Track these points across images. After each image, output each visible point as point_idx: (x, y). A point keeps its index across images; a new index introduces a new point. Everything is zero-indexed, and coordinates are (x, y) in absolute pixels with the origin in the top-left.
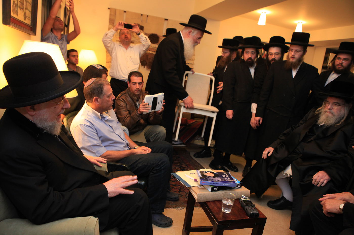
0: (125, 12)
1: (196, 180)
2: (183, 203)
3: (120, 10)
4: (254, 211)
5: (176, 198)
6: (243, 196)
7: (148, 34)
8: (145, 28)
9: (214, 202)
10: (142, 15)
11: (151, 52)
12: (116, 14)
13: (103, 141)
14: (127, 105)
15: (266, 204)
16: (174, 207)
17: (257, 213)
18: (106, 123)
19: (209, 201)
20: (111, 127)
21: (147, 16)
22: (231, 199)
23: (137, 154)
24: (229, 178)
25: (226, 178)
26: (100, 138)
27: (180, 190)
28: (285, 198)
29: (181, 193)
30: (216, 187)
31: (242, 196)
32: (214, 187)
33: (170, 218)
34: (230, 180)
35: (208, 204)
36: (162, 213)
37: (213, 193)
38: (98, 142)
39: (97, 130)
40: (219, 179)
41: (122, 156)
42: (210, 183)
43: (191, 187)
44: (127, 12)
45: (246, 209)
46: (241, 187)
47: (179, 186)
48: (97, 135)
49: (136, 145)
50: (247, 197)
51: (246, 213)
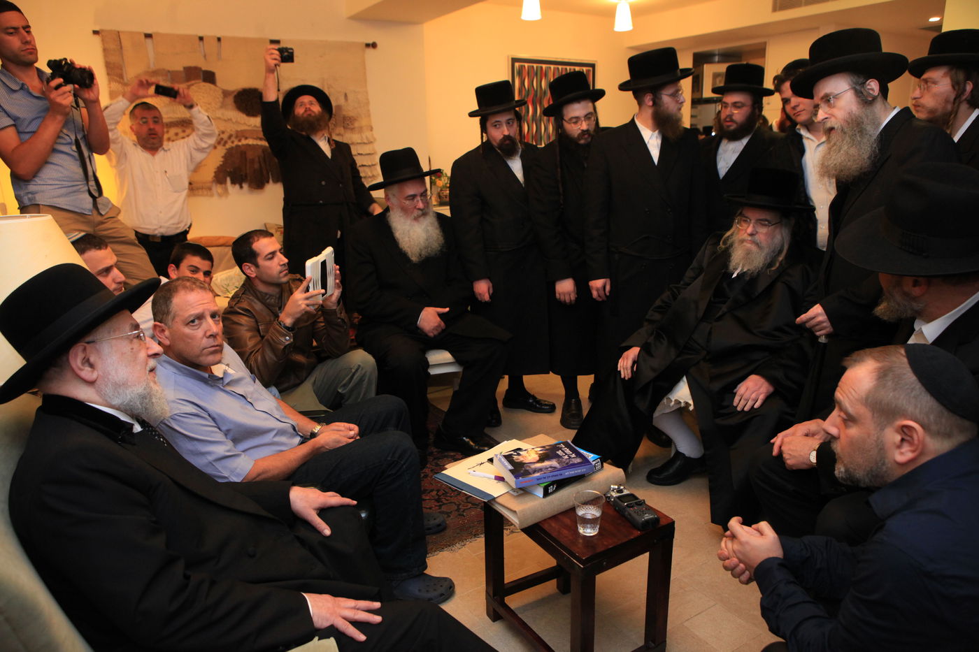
0: (148, 36)
1: (500, 479)
2: (458, 531)
3: (131, 33)
4: (647, 515)
5: (439, 525)
6: (612, 486)
7: (233, 92)
8: (218, 77)
9: (554, 517)
10: (201, 39)
11: (251, 142)
12: (121, 48)
13: (236, 441)
14: (257, 322)
15: (645, 478)
16: (442, 549)
17: (656, 519)
18: (228, 389)
19: (545, 520)
20: (242, 398)
21: (216, 39)
22: (593, 501)
23: (327, 447)
24: (574, 455)
25: (566, 457)
26: (226, 433)
27: (438, 500)
28: (684, 454)
29: (444, 509)
30: (553, 483)
31: (610, 488)
32: (549, 486)
33: (445, 579)
34: (579, 460)
35: (546, 527)
36: (425, 572)
37: (549, 498)
38: (228, 448)
39: (216, 416)
40: (554, 463)
41: (294, 465)
42: (538, 479)
43: (494, 499)
44: (153, 35)
45: (630, 515)
46: (602, 466)
47: (432, 491)
48: (218, 430)
49: (313, 422)
50: (622, 487)
51: (633, 524)
